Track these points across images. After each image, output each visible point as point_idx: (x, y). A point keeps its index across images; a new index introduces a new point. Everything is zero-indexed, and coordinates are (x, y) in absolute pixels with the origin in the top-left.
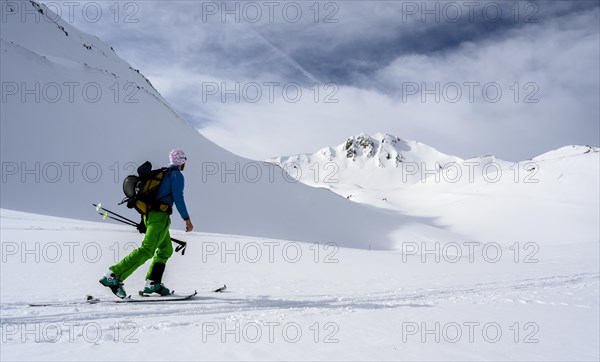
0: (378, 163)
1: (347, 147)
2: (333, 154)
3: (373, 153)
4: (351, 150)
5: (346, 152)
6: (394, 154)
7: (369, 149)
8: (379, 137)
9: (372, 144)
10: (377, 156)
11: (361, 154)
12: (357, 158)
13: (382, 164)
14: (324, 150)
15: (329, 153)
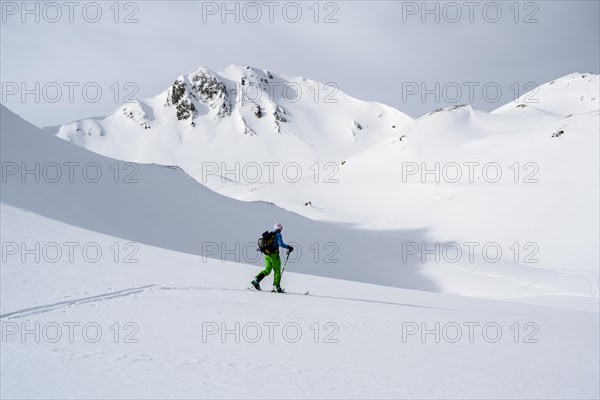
0: (242, 126)
1: (176, 99)
2: (149, 115)
3: (228, 108)
4: (184, 102)
5: (174, 109)
6: (269, 108)
7: (218, 100)
8: (233, 74)
9: (224, 90)
10: (237, 113)
11: (206, 112)
12: (199, 120)
13: (250, 130)
14: (130, 107)
15: (139, 113)
